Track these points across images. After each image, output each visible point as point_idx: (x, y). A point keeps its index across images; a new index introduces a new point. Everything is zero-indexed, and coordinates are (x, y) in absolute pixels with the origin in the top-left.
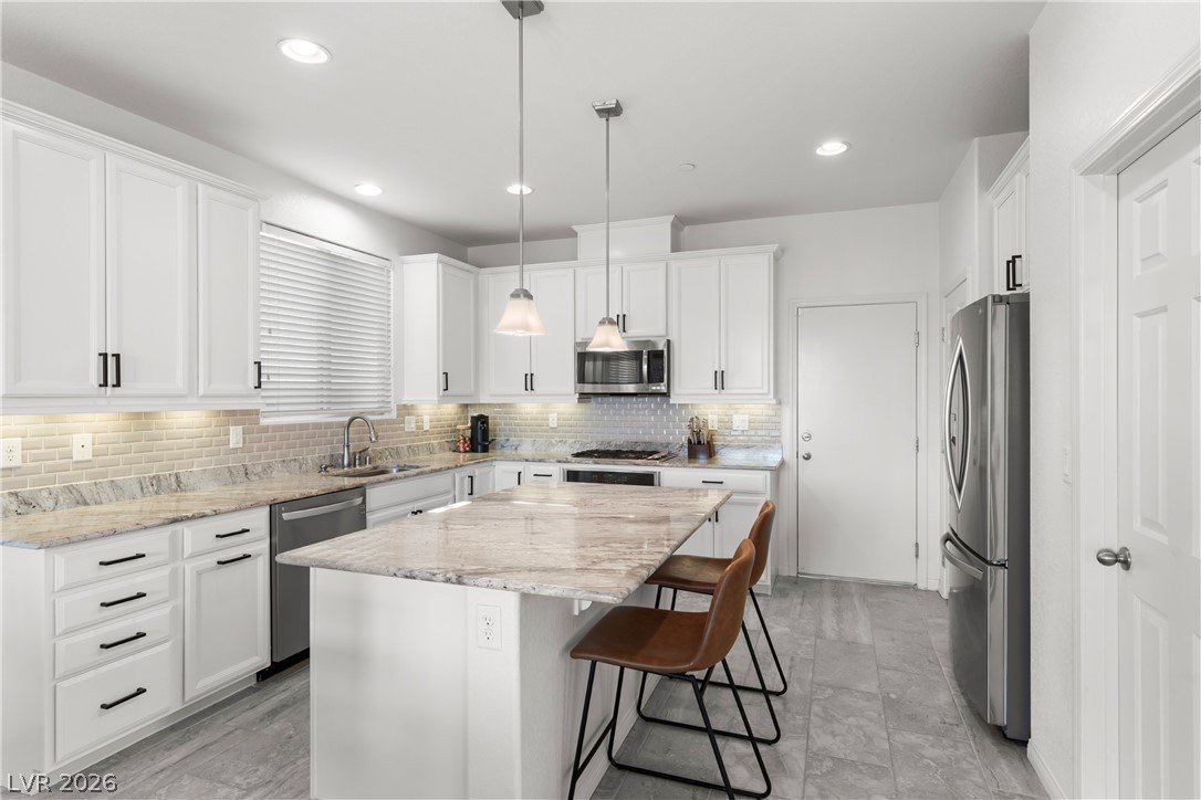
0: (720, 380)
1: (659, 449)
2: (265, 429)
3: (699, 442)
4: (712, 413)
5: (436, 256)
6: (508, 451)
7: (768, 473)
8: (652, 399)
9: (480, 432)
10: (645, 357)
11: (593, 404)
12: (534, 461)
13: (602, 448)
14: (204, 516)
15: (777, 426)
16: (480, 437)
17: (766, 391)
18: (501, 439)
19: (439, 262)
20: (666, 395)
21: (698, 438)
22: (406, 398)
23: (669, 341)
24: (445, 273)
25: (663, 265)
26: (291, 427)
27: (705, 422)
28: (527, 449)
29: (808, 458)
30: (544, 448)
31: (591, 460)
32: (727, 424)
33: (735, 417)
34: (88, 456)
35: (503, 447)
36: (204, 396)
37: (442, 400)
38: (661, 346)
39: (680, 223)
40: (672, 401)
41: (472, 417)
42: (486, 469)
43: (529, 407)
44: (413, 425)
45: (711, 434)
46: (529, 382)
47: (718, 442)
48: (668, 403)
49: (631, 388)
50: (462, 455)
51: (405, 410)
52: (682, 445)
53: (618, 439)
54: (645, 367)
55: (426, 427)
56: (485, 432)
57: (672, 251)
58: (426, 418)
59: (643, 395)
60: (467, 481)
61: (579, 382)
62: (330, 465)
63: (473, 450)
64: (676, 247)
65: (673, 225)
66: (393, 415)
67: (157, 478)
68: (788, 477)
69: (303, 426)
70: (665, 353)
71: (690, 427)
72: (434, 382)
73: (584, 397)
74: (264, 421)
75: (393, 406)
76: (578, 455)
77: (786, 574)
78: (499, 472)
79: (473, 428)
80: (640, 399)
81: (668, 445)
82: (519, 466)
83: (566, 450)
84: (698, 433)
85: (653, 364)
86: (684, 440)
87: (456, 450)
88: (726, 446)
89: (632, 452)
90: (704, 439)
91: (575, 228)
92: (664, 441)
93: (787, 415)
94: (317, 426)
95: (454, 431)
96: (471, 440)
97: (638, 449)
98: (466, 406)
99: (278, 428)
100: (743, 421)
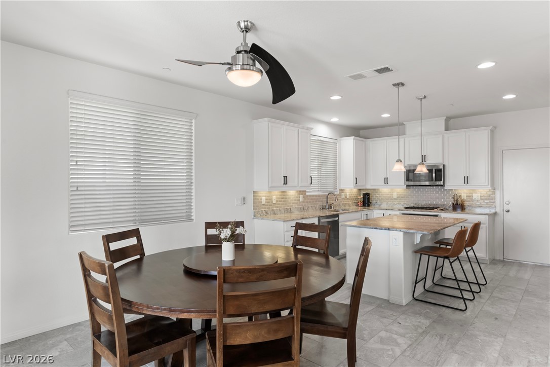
0: (466, 180)
1: (440, 207)
2: (307, 196)
3: (457, 204)
4: (463, 193)
5: (353, 137)
6: (377, 206)
7: (487, 216)
8: (437, 187)
9: (366, 199)
10: (434, 171)
11: (412, 189)
12: (389, 210)
13: (415, 206)
14: (307, 218)
15: (494, 199)
16: (366, 200)
17: (487, 184)
18: (374, 202)
19: (354, 139)
20: (443, 186)
21: (457, 202)
22: (342, 187)
23: (444, 165)
24: (355, 142)
25: (441, 136)
26: (313, 196)
27: (460, 197)
28: (384, 206)
29: (508, 211)
30: (391, 205)
31: (412, 210)
32: (470, 197)
33: (474, 194)
34: (275, 202)
35: (375, 205)
36: (301, 187)
37: (355, 187)
38: (441, 167)
39: (448, 119)
40: (445, 188)
41: (363, 194)
42: (371, 212)
43: (385, 190)
44: (344, 196)
45: (463, 201)
46: (386, 181)
47: (466, 204)
48: (444, 189)
49: (427, 183)
50: (360, 207)
51: (342, 191)
52: (450, 205)
53: (423, 203)
54: (434, 175)
55: (348, 197)
56: (369, 199)
57: (445, 130)
58: (348, 194)
59: (433, 186)
60: (365, 216)
61: (406, 181)
62: (323, 208)
63: (364, 206)
64: (447, 129)
65: (445, 120)
66: (338, 193)
67: (287, 209)
68: (498, 219)
69: (316, 196)
70: (443, 170)
71: (453, 198)
72: (353, 181)
73: (408, 186)
74: (307, 194)
75: (338, 189)
76: (406, 208)
77: (498, 259)
78: (375, 213)
79: (364, 198)
80: (431, 187)
81: (444, 205)
82: (384, 212)
83: (401, 207)
84: (457, 201)
85: (437, 174)
86: (451, 203)
87: (358, 206)
88: (470, 206)
89: (428, 207)
90: (460, 203)
91: (404, 123)
92: (442, 204)
93: (498, 194)
94: (319, 196)
95: (356, 199)
96: (363, 201)
97: (431, 207)
98: (360, 189)
99: (310, 196)
100: (478, 196)
